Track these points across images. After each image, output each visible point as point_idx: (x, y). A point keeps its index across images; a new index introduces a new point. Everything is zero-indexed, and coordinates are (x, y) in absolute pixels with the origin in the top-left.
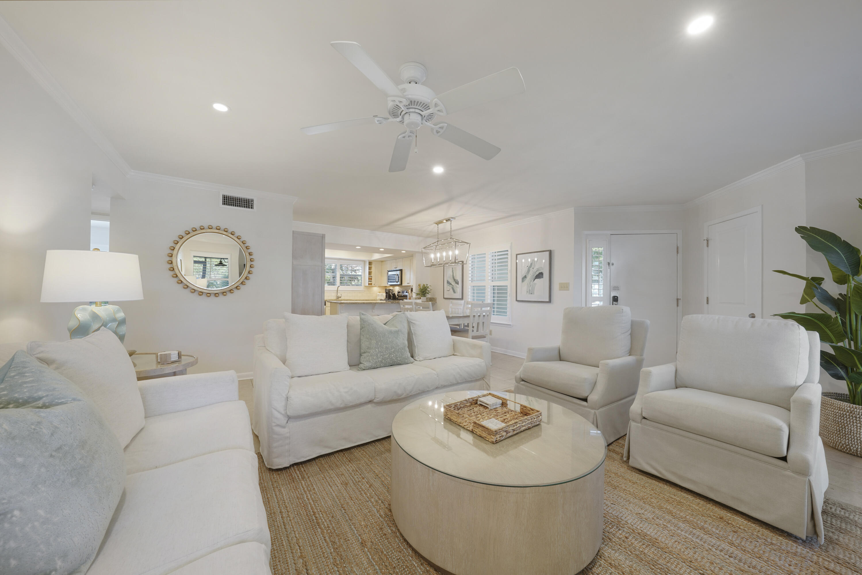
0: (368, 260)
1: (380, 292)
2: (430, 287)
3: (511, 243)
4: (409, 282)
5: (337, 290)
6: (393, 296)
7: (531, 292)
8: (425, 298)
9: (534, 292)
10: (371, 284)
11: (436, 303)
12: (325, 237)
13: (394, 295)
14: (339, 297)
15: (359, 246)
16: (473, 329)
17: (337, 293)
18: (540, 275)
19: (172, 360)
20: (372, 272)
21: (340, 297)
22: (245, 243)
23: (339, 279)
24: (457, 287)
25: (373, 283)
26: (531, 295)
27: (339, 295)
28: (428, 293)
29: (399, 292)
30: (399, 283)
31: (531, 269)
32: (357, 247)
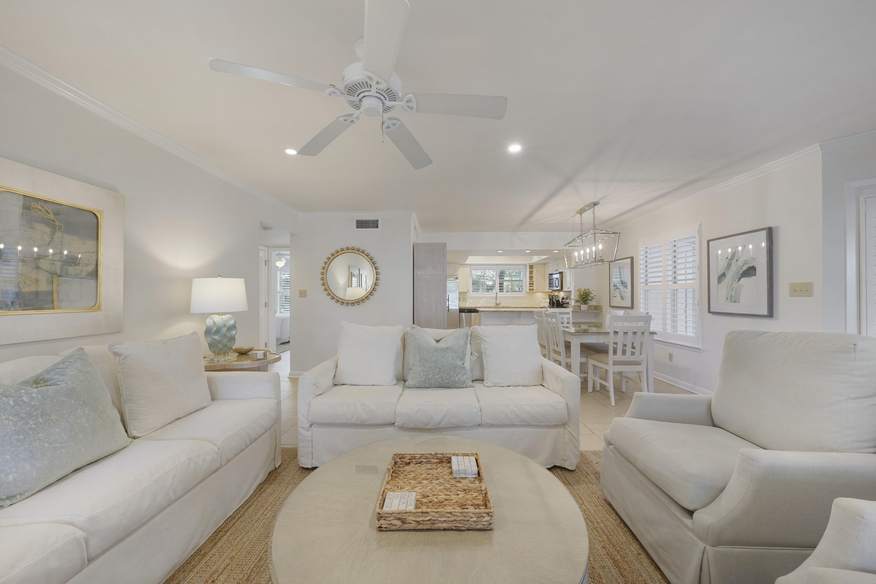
0: (529, 264)
1: (544, 299)
2: (592, 292)
3: (700, 225)
4: (569, 287)
5: (496, 297)
6: (557, 304)
7: (734, 299)
8: (586, 306)
9: (739, 299)
10: (533, 290)
11: (602, 312)
12: (446, 246)
13: (558, 301)
14: (498, 304)
15: (529, 250)
16: (633, 350)
17: (496, 300)
18: (750, 271)
19: (258, 358)
20: (533, 276)
21: (500, 304)
22: (372, 259)
23: (498, 285)
24: (625, 291)
25: (535, 287)
26: (734, 304)
27: (498, 302)
28: (591, 300)
29: (563, 299)
30: (558, 288)
31: (734, 262)
32: (526, 252)
